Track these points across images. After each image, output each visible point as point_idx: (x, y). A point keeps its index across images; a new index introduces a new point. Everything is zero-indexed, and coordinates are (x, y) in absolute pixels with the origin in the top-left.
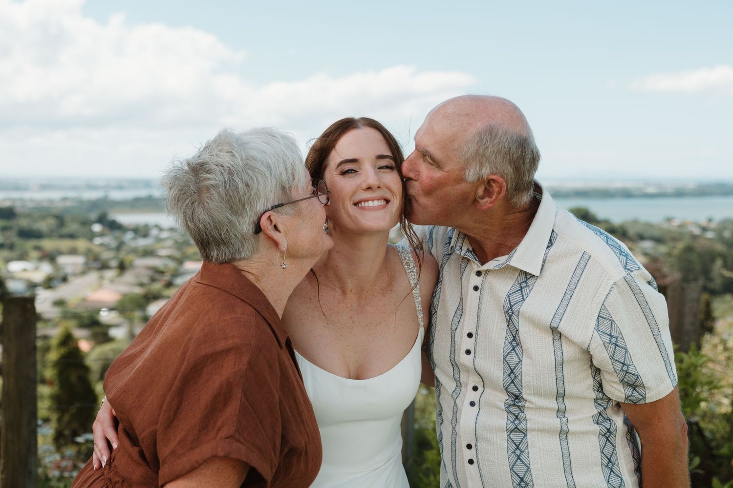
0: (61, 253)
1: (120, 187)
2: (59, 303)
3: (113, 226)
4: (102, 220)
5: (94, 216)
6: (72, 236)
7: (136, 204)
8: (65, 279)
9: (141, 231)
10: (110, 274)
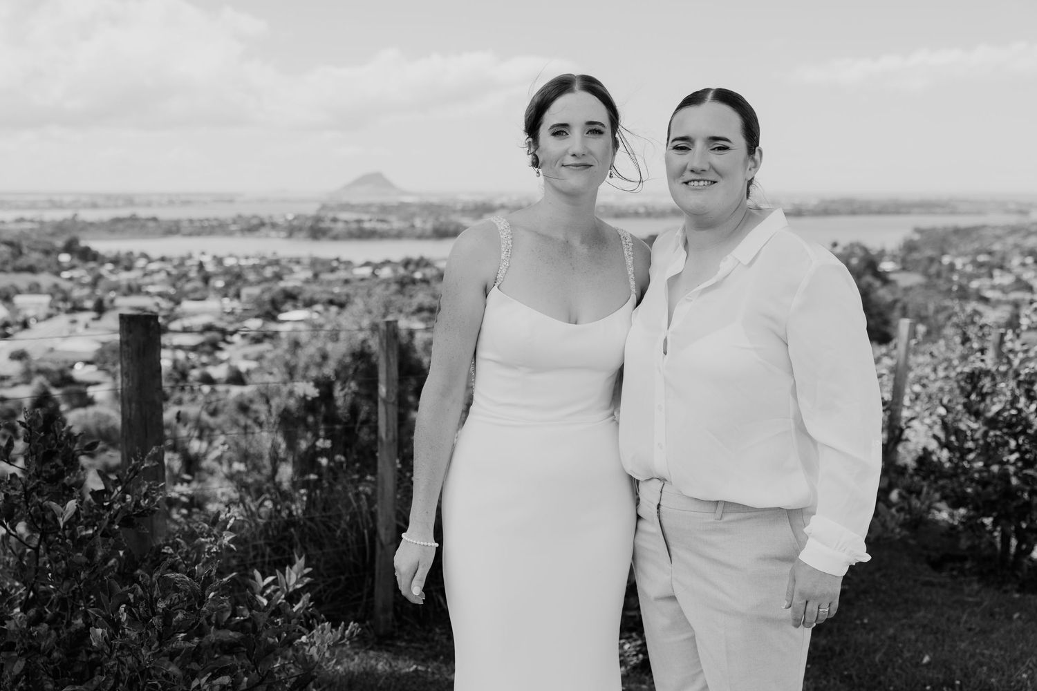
0: (18, 292)
1: (94, 206)
2: (20, 356)
3: (87, 255)
4: (70, 248)
5: (60, 243)
6: (31, 269)
7: (116, 226)
8: (25, 325)
9: (124, 262)
10: (84, 317)
